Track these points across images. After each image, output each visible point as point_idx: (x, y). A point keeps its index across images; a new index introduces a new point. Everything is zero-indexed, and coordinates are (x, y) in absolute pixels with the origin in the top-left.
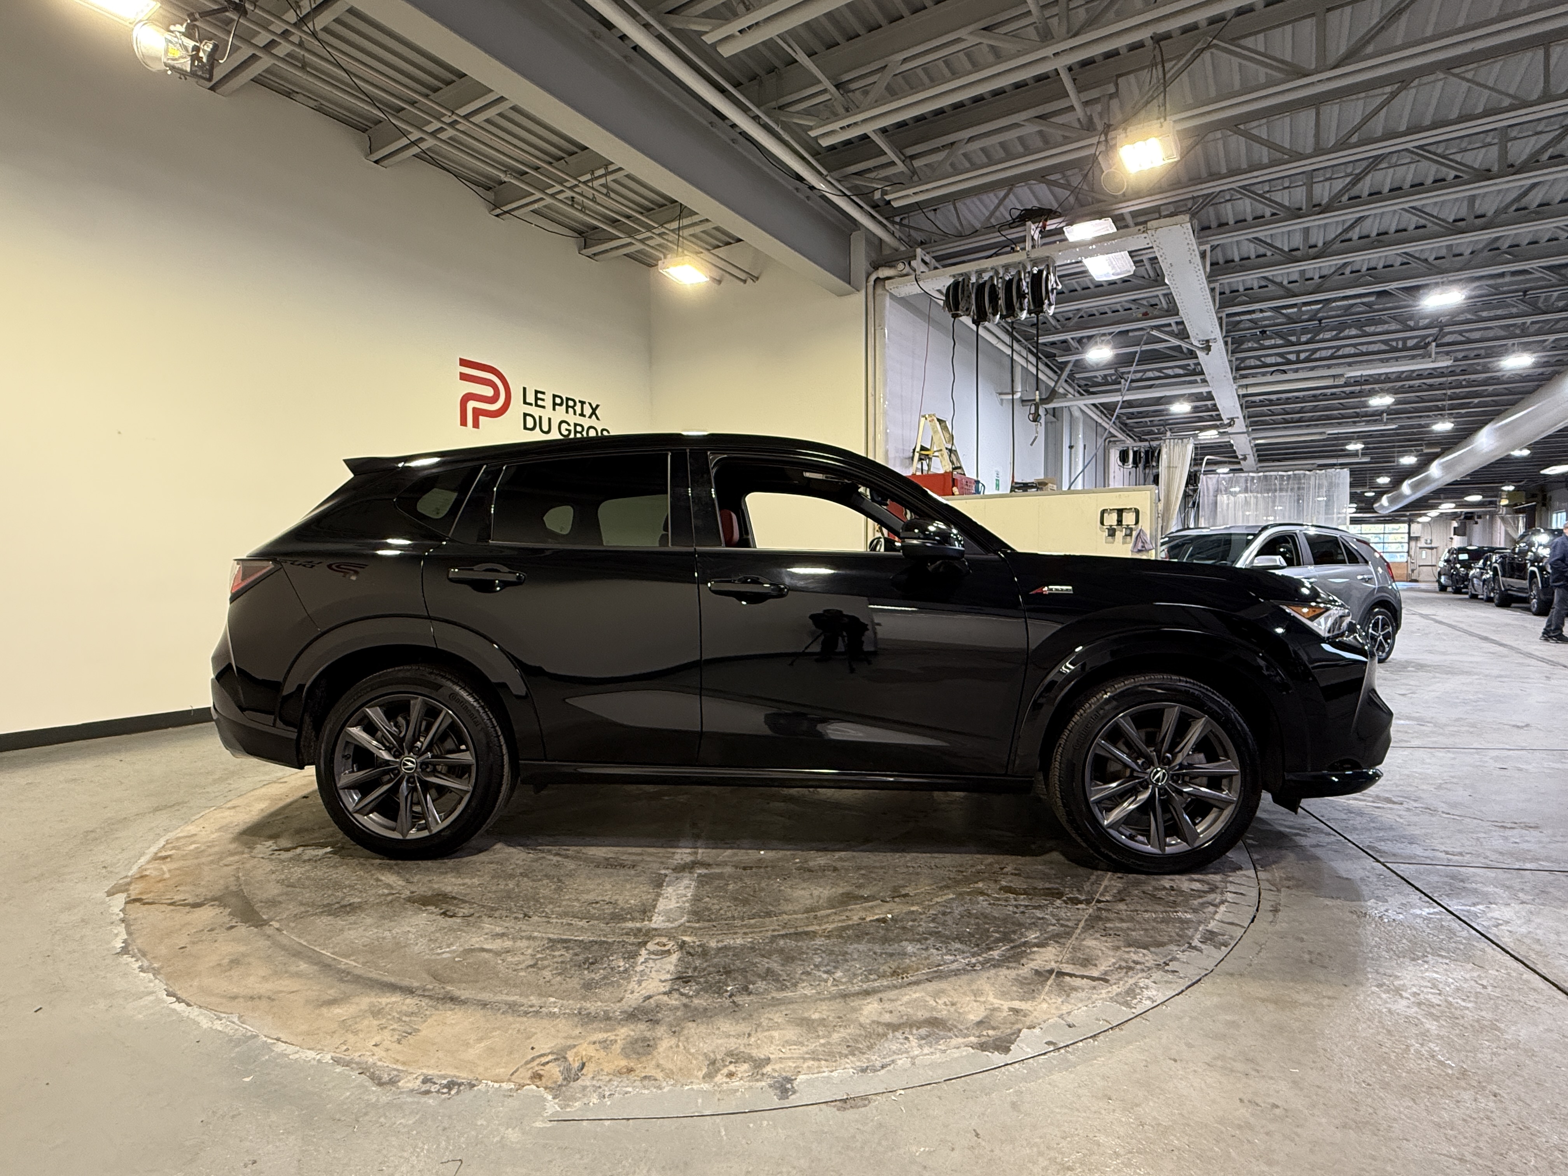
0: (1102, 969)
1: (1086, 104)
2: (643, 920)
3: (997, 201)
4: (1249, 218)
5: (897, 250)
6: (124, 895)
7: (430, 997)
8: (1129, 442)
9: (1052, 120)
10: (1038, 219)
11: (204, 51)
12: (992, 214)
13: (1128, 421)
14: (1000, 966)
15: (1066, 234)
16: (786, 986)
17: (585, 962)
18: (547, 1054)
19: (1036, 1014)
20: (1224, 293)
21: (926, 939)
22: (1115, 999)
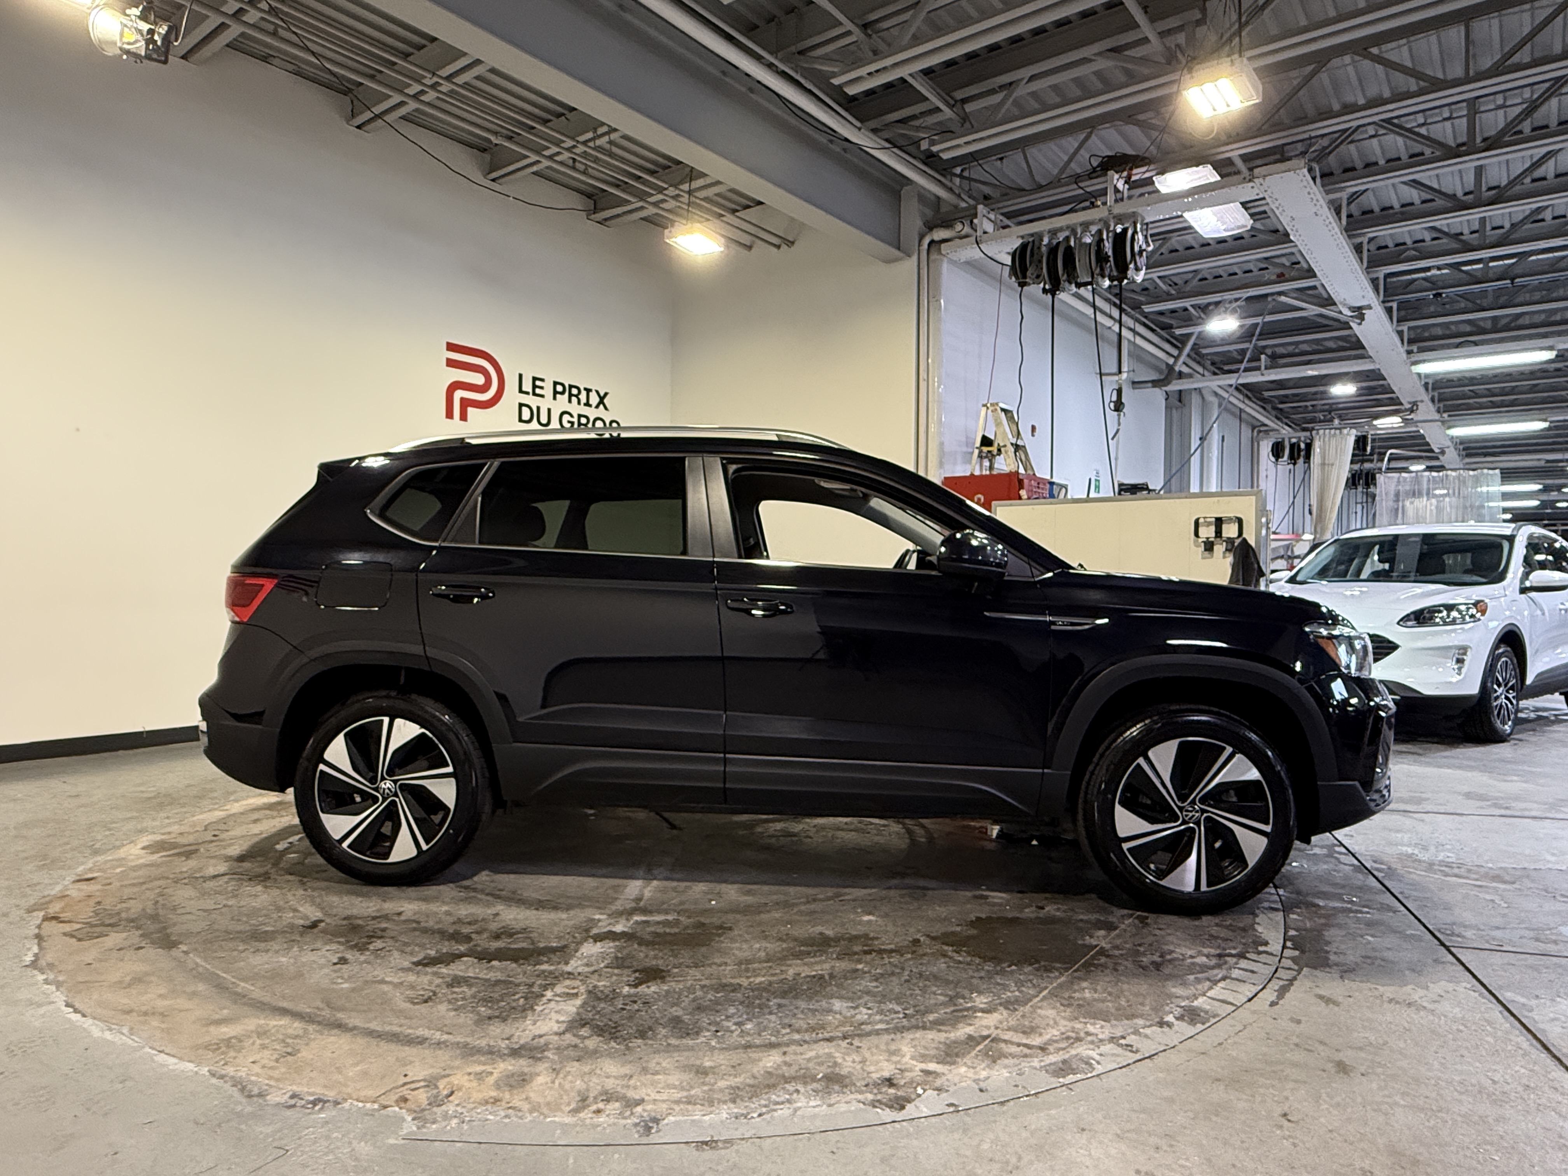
0: (1046, 1037)
1: (1165, 33)
2: (559, 963)
3: (1076, 145)
4: (1403, 156)
5: (956, 207)
6: (42, 914)
7: (319, 1023)
8: (1286, 431)
9: (1126, 53)
10: (1121, 168)
11: (159, 34)
12: (1071, 159)
13: (1281, 406)
14: (930, 1029)
15: (1157, 184)
16: (688, 1034)
17: (485, 1000)
18: (419, 1081)
19: (949, 1077)
20: (1386, 247)
21: (860, 998)
22: (1046, 1069)
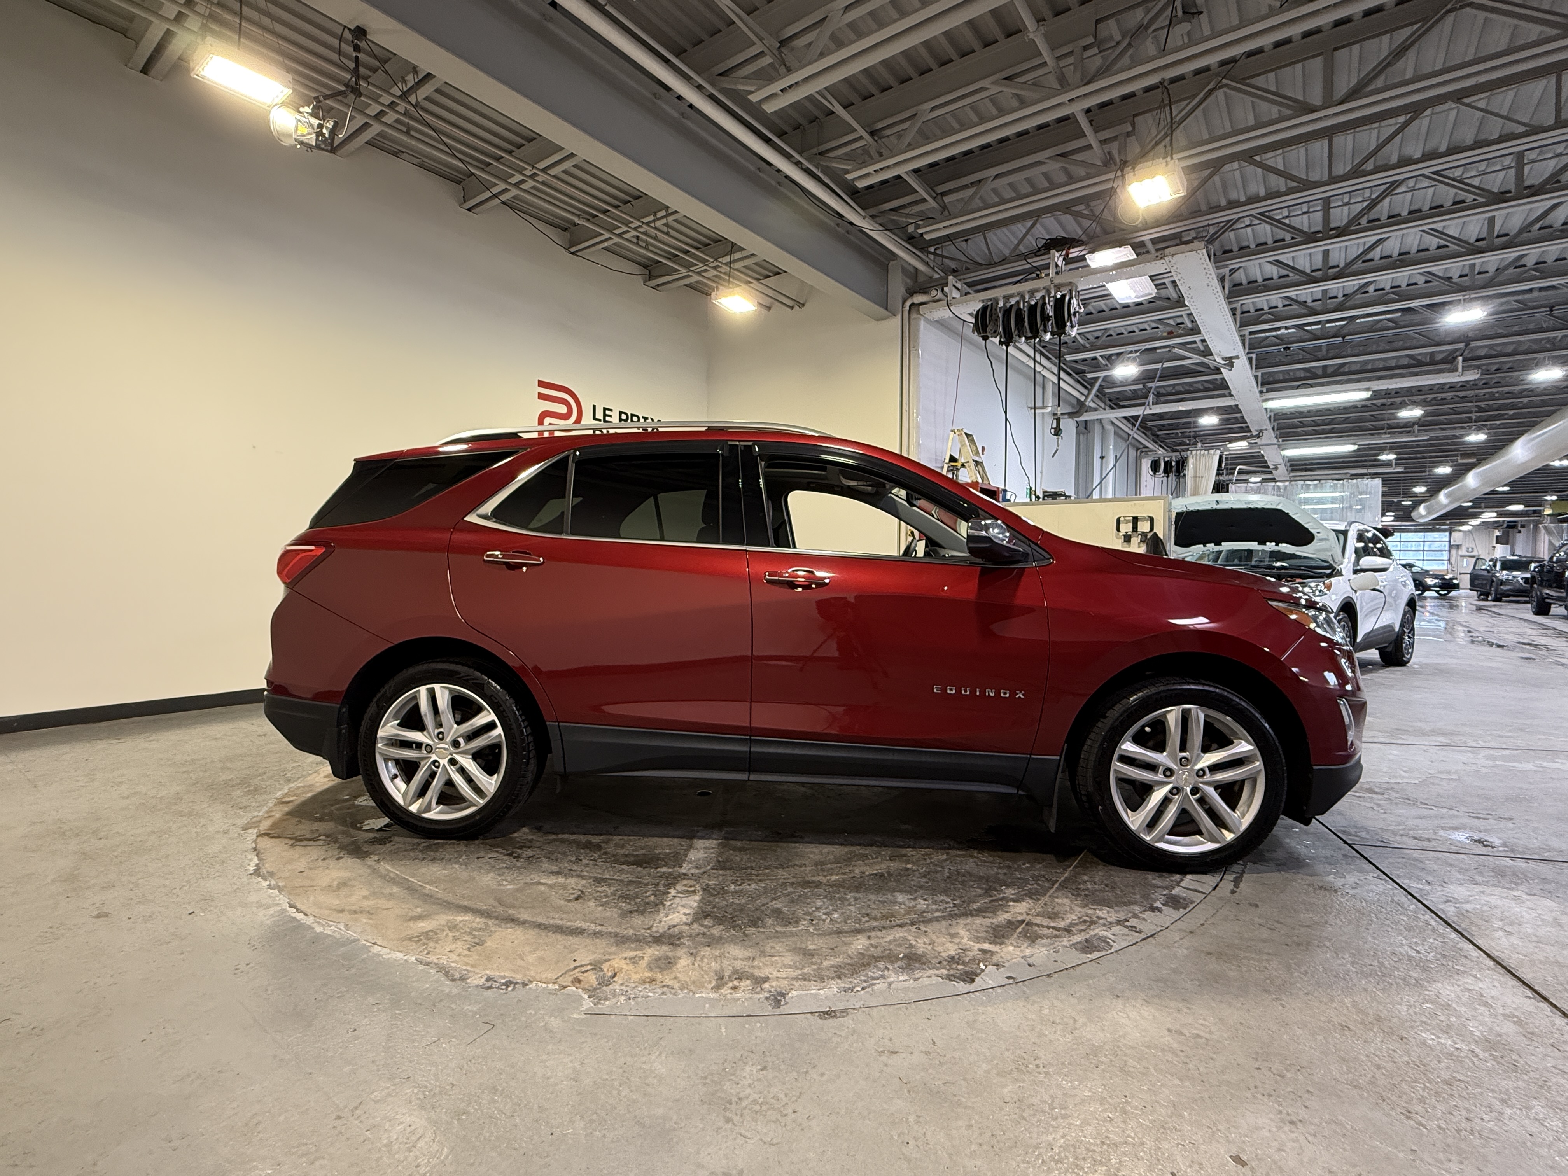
1: (1103, 142)
2: (674, 866)
3: (1024, 231)
4: (1270, 241)
5: (931, 278)
6: (256, 831)
7: (497, 918)
8: (1161, 452)
9: (1072, 157)
10: (1062, 247)
11: (327, 128)
12: (1020, 241)
13: (1159, 433)
14: (977, 915)
15: (1088, 261)
16: (790, 923)
17: (623, 897)
18: (586, 965)
19: (1002, 954)
20: (1249, 312)
21: (916, 891)
22: (1074, 946)
